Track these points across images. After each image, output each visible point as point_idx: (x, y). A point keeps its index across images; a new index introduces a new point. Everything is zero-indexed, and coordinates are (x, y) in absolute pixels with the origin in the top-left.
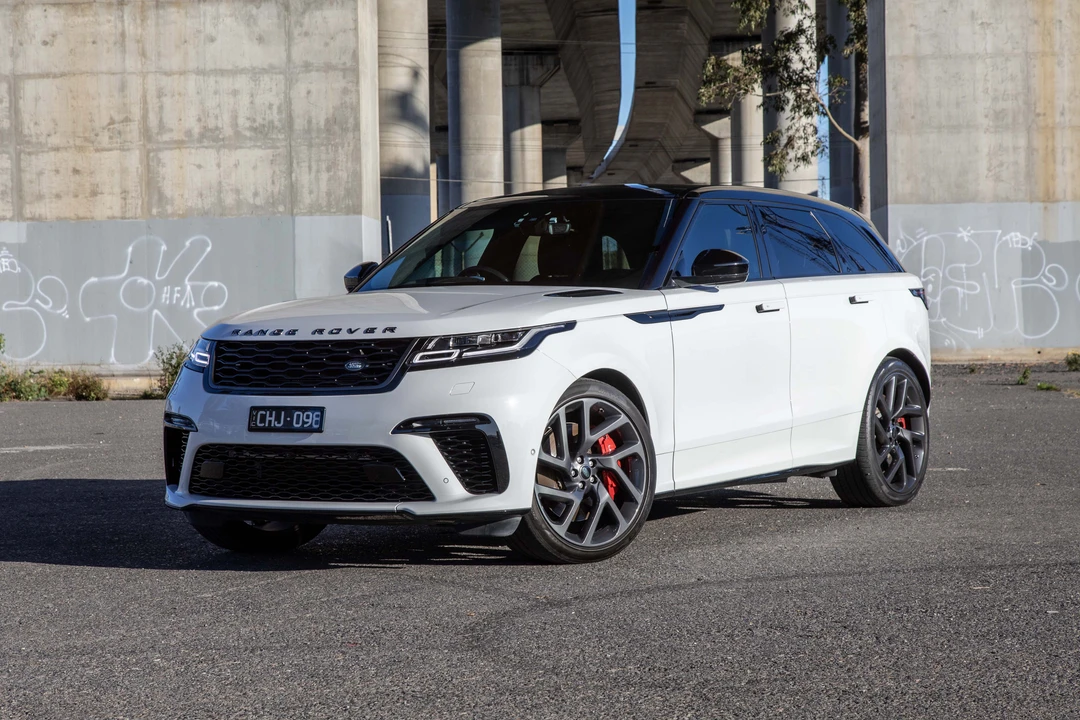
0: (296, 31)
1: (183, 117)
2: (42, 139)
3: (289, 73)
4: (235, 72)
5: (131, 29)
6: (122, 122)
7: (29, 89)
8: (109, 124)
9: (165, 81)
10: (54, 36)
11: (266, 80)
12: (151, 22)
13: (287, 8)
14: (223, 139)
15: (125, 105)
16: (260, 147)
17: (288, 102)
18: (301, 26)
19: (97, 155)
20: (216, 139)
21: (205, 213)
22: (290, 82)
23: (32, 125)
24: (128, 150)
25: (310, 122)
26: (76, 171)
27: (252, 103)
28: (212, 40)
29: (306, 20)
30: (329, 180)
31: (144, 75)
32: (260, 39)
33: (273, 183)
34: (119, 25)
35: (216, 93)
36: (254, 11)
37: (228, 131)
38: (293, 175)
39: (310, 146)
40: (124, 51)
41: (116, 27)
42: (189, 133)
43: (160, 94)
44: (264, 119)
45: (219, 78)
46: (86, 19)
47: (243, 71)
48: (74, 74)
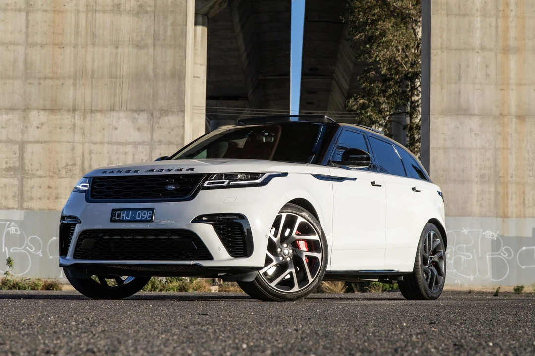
0: (156, 126)
2: (34, 172)
3: (152, 145)
4: (127, 144)
5: (78, 122)
6: (72, 165)
7: (29, 148)
8: (66, 166)
9: (93, 147)
10: (42, 124)
11: (140, 148)
12: (88, 119)
13: (152, 115)
15: (74, 157)
18: (158, 123)
19: (60, 180)
22: (152, 149)
23: (29, 165)
24: (74, 178)
26: (49, 187)
27: (133, 158)
28: (116, 129)
29: (161, 121)
31: (83, 144)
32: (139, 129)
34: (73, 120)
35: (117, 153)
36: (137, 116)
40: (75, 132)
41: (71, 121)
43: (91, 153)
45: (119, 147)
46: (58, 117)
47: (130, 143)
48: (50, 142)
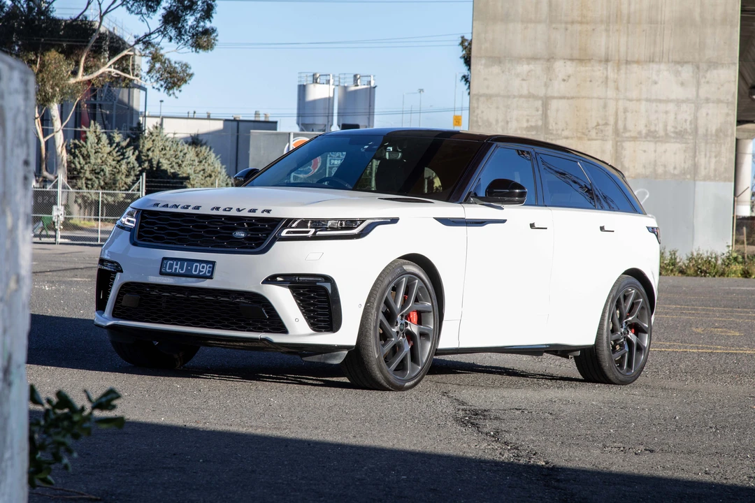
0: (702, 81)
1: (637, 123)
2: (559, 132)
3: (697, 104)
4: (668, 101)
5: (612, 75)
6: (604, 125)
7: (554, 104)
8: (597, 126)
9: (629, 104)
10: (569, 76)
11: (684, 107)
12: (623, 71)
13: (698, 67)
14: (659, 137)
15: (605, 116)
16: (679, 142)
17: (696, 118)
18: (705, 78)
19: (589, 142)
20: (655, 137)
21: (646, 177)
22: (697, 108)
23: (554, 124)
24: (606, 140)
25: (707, 130)
27: (676, 118)
28: (656, 83)
29: (708, 75)
30: (716, 162)
32: (682, 84)
33: (685, 162)
34: (605, 72)
35: (656, 112)
36: (680, 69)
37: (662, 133)
38: (696, 159)
39: (707, 143)
40: (607, 87)
41: (603, 73)
42: (640, 133)
43: (625, 111)
44: (682, 127)
45: (658, 104)
46: (587, 68)
47: (671, 101)
48: (579, 98)
